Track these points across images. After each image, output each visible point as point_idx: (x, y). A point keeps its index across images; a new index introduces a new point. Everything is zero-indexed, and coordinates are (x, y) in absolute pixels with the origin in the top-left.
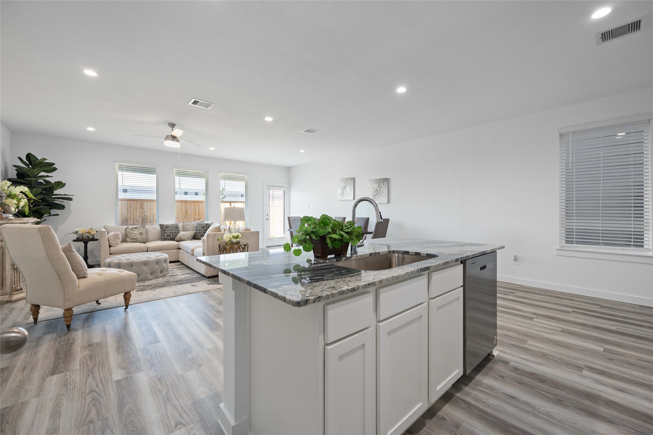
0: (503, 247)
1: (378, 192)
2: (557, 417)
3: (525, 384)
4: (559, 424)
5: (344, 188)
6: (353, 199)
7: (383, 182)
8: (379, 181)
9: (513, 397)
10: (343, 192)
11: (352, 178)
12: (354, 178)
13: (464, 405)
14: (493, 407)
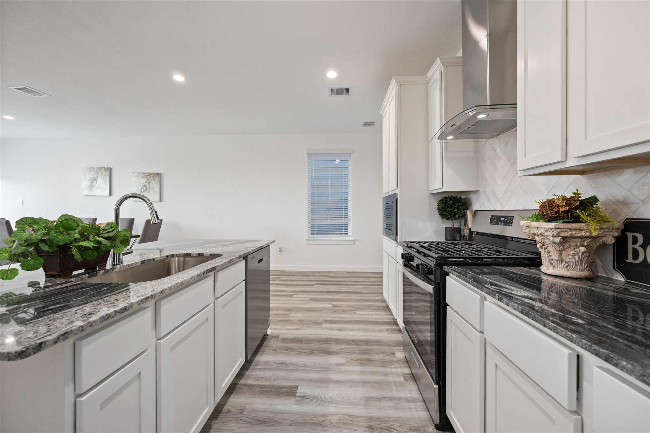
0: (274, 241)
1: (147, 187)
2: (311, 365)
3: (290, 349)
4: (312, 369)
5: (94, 180)
6: (108, 195)
7: (153, 177)
8: (148, 175)
9: (283, 363)
10: (91, 184)
11: (107, 168)
12: (111, 169)
13: (246, 389)
14: (269, 379)
